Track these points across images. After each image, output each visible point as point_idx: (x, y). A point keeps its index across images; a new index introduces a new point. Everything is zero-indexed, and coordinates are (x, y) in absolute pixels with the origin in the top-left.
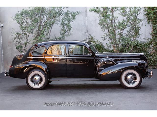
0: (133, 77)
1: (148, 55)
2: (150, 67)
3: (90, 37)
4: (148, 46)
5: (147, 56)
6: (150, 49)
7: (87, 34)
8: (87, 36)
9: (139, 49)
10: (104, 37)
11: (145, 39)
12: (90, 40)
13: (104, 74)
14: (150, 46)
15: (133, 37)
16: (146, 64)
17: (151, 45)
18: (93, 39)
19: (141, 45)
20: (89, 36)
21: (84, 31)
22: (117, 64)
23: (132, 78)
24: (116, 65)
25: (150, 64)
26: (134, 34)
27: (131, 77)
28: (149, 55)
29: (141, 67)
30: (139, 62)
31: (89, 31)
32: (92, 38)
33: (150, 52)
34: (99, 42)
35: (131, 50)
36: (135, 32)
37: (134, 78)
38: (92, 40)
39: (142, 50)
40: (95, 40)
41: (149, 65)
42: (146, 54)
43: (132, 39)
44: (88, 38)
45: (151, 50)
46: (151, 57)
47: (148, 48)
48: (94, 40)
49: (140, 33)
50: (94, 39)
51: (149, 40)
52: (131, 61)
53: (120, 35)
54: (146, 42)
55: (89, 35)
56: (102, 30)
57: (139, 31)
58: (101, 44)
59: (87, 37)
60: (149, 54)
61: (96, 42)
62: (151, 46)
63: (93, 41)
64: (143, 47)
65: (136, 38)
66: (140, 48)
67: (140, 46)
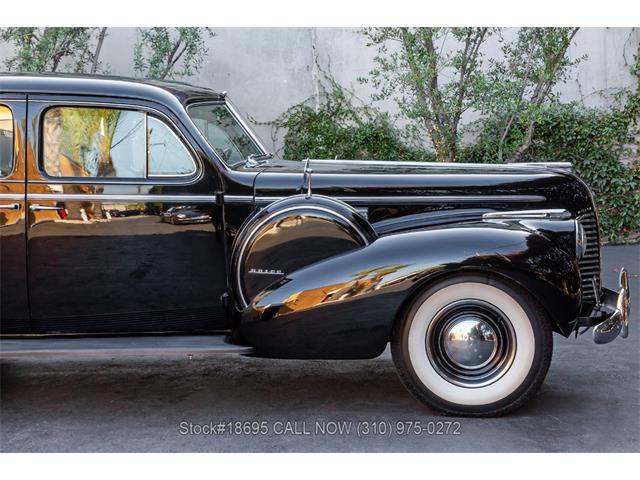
0: (488, 333)
1: (615, 174)
2: (626, 235)
3: (330, 90)
4: (615, 128)
5: (613, 181)
6: (626, 146)
7: (315, 72)
8: (316, 84)
9: (570, 144)
10: (377, 79)
11: (601, 93)
12: (329, 103)
13: (297, 309)
14: (626, 128)
15: (535, 78)
16: (581, 240)
17: (632, 123)
18: (342, 98)
19: (580, 123)
20: (326, 83)
21: (299, 61)
22: (372, 239)
23: (482, 338)
24: (369, 248)
25: (627, 219)
26: (541, 63)
27: (477, 334)
28: (621, 173)
29: (544, 263)
30: (532, 222)
31: (326, 57)
32: (339, 94)
33: (625, 162)
34: (372, 113)
35: (525, 147)
36: (548, 51)
37: (491, 337)
38: (340, 105)
39: (588, 152)
40: (356, 104)
41: (622, 228)
42: (607, 172)
43: (530, 90)
44: (321, 95)
45: (635, 151)
46: (633, 184)
47: (614, 141)
48: (349, 104)
49: (571, 53)
50: (348, 97)
51: (625, 101)
52: (477, 221)
53: (464, 67)
54: (610, 112)
55: (323, 80)
56: (369, 45)
57: (566, 44)
58: (385, 125)
59: (314, 90)
60: (623, 169)
61: (359, 115)
62: (630, 128)
63: (346, 108)
64: (591, 136)
65: (551, 83)
66: (576, 141)
67: (578, 133)
